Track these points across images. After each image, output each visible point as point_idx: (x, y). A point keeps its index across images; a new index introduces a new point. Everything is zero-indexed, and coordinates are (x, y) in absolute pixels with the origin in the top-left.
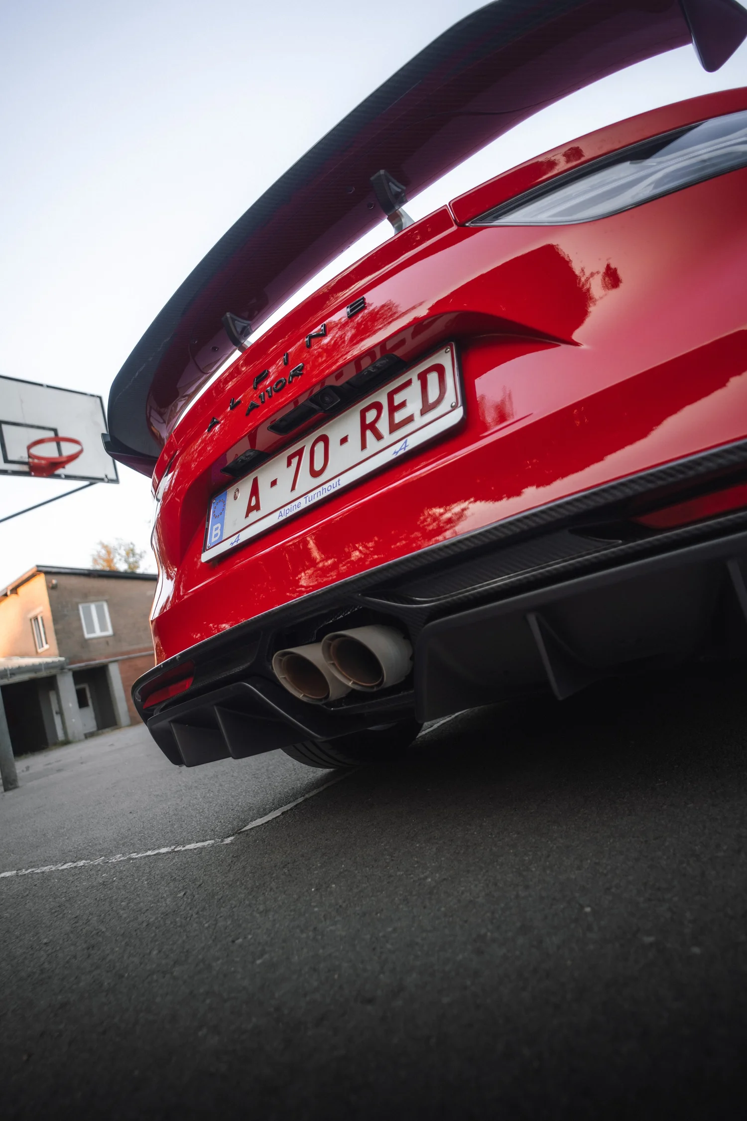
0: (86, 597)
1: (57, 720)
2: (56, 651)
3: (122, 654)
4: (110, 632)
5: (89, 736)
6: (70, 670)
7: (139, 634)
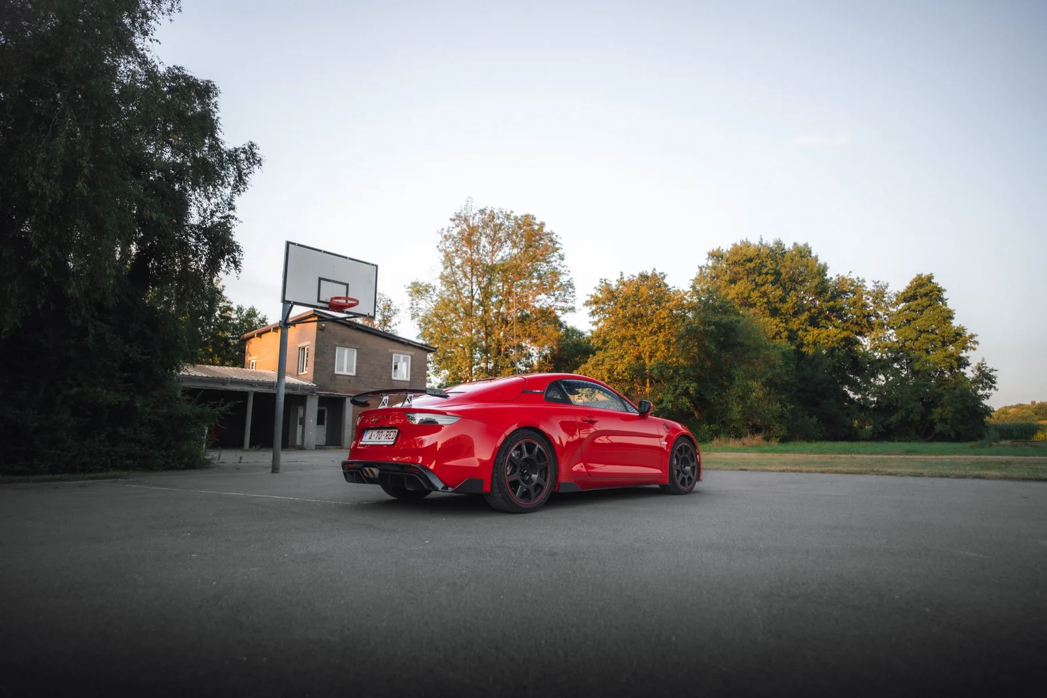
0: (344, 343)
1: (299, 428)
2: (312, 378)
4: (353, 374)
5: (319, 447)
6: (317, 394)
7: (375, 380)
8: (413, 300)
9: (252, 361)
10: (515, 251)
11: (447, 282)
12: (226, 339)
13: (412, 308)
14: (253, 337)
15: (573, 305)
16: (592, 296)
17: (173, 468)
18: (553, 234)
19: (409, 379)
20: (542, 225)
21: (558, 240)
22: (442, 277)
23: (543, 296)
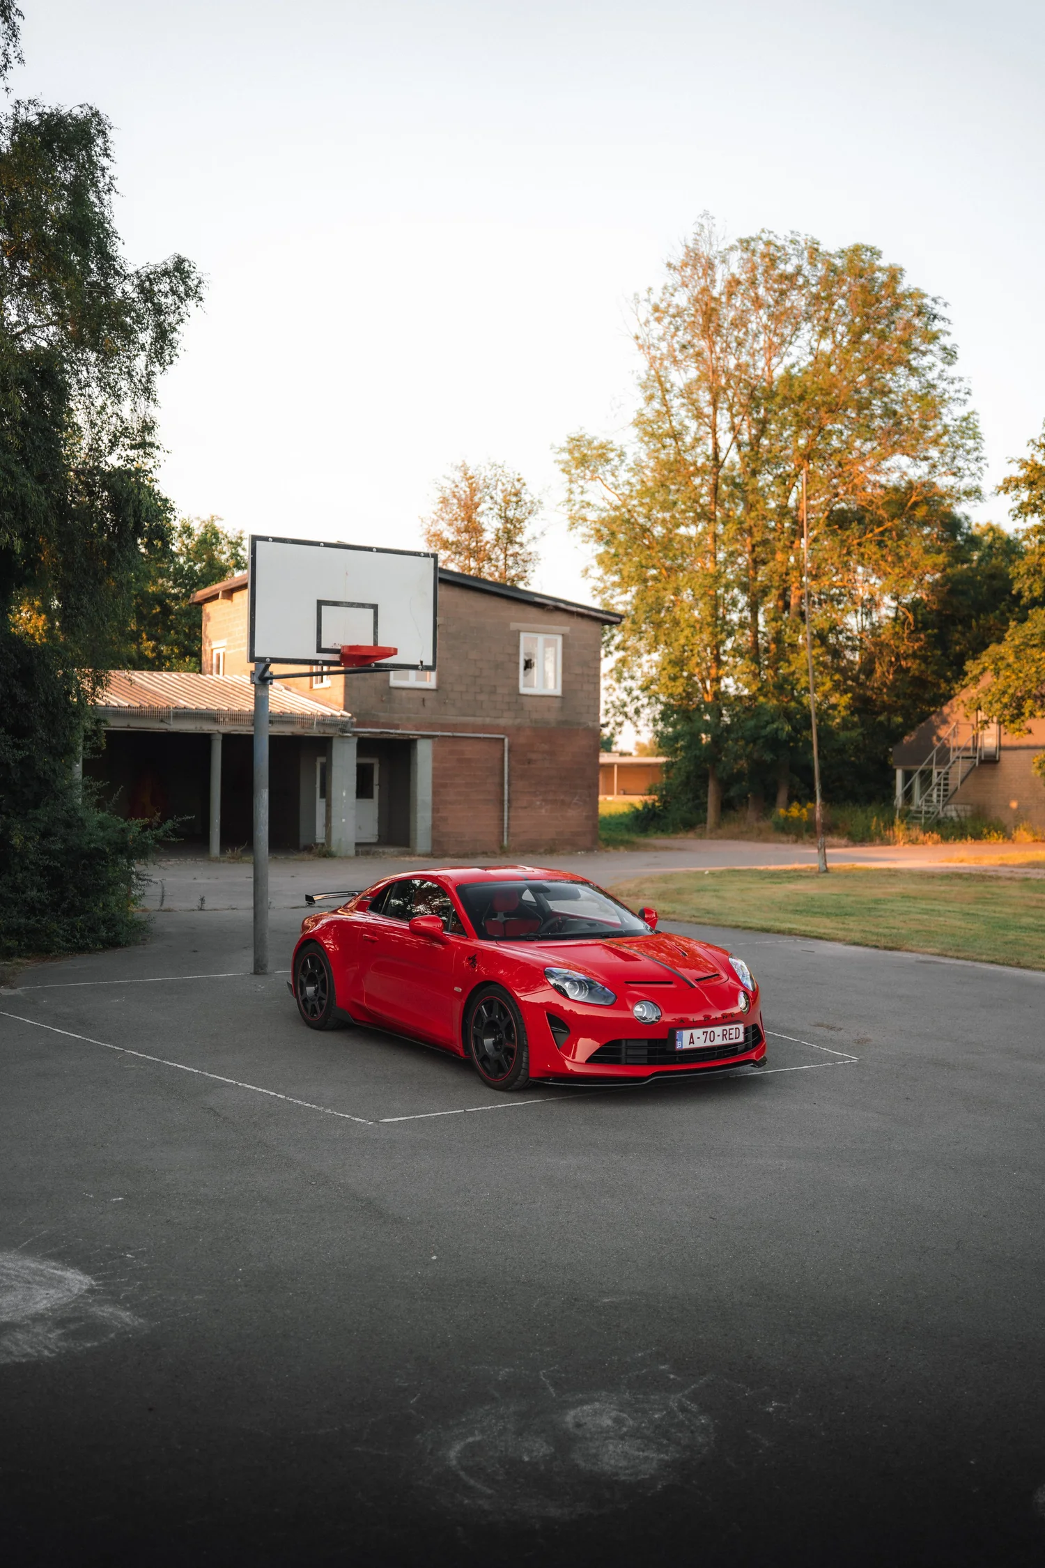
2: (342, 702)
3: (444, 727)
4: (430, 683)
5: (363, 849)
6: (355, 734)
7: (481, 697)
8: (571, 481)
9: (215, 652)
10: (826, 346)
11: (653, 435)
12: (160, 599)
13: (569, 501)
14: (215, 597)
15: (974, 484)
16: (1024, 464)
17: (81, 949)
18: (923, 296)
19: (558, 692)
20: (895, 275)
21: (938, 310)
22: (640, 422)
23: (900, 460)
